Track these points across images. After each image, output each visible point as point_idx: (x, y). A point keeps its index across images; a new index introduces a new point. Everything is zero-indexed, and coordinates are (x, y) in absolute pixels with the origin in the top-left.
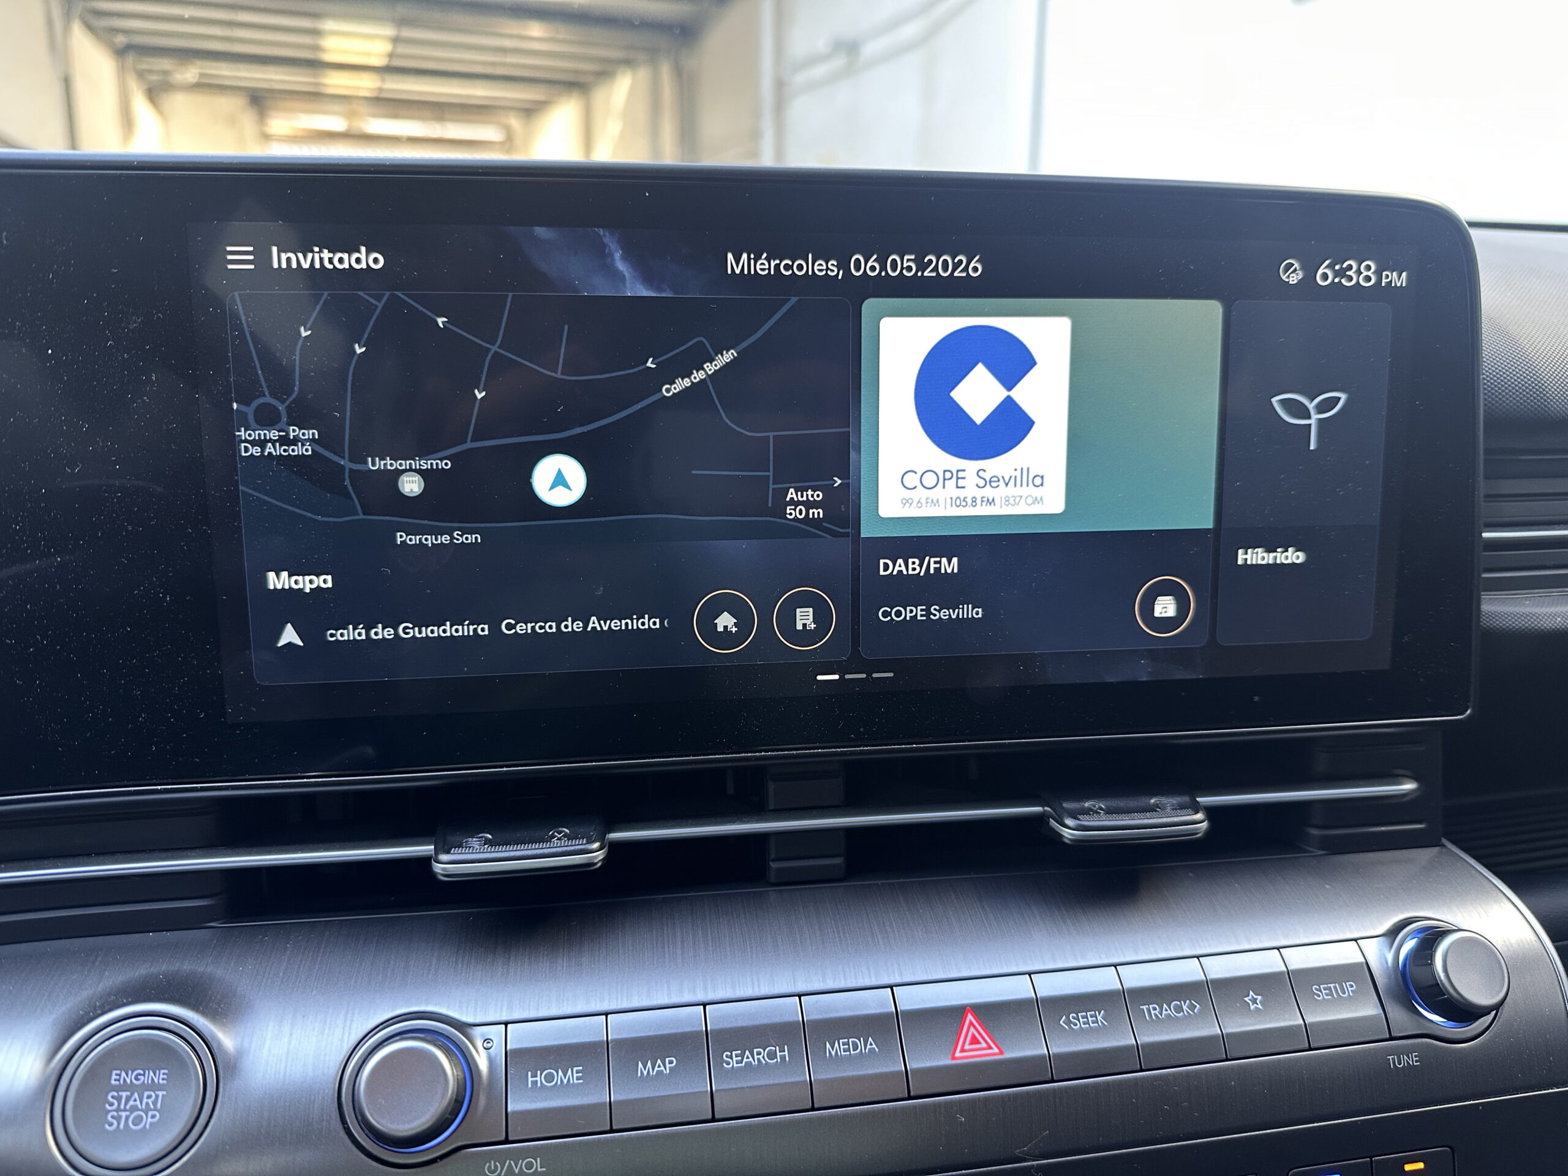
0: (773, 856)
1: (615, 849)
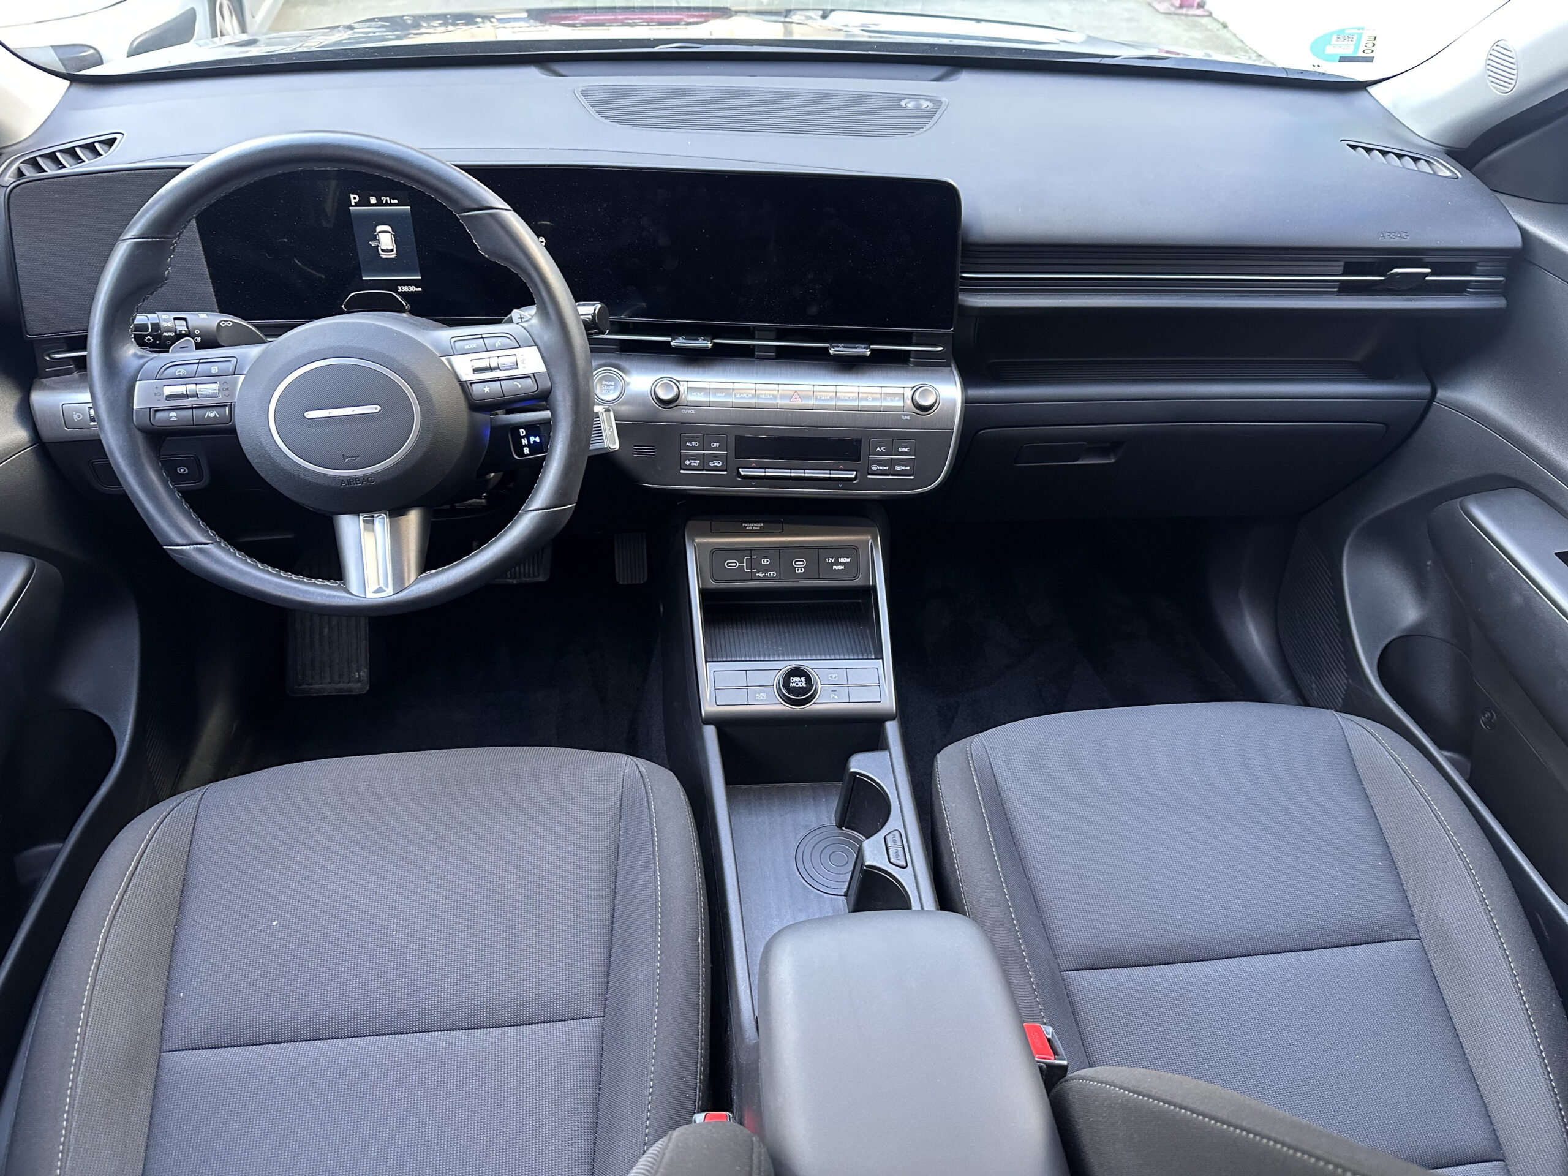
0: (756, 350)
1: (715, 344)
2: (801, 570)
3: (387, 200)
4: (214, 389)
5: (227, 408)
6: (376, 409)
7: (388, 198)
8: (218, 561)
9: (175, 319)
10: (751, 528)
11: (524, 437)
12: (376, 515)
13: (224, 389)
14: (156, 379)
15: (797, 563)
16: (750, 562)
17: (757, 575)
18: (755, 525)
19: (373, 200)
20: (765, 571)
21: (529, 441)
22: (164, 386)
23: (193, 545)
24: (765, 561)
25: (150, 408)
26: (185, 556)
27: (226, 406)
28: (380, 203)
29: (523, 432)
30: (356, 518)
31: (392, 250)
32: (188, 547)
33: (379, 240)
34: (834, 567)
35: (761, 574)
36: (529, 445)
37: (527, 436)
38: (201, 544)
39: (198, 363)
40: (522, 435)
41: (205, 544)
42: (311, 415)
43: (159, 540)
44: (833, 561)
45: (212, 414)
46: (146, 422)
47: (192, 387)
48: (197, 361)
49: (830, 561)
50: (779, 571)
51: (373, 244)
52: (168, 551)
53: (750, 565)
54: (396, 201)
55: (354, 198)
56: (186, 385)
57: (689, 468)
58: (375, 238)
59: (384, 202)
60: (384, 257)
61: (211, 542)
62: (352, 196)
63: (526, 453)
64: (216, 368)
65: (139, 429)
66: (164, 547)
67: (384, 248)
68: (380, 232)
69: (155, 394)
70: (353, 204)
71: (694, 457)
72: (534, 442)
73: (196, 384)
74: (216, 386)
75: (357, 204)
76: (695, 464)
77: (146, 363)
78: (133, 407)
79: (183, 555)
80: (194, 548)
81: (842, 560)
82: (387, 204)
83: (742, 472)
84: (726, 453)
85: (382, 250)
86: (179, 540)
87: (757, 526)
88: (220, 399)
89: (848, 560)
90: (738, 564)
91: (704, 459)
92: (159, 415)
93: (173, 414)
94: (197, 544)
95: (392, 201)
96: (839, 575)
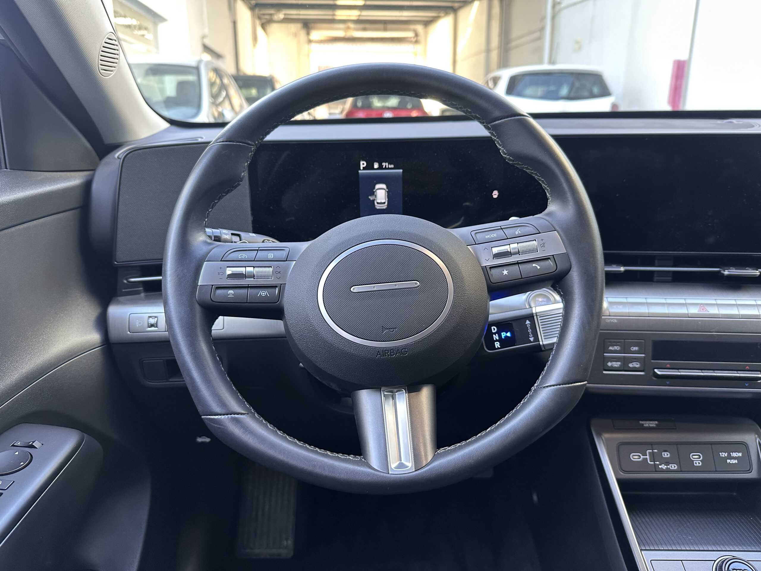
0: (656, 276)
1: (625, 270)
2: (699, 463)
3: (386, 166)
4: (269, 272)
5: (277, 289)
6: (416, 284)
7: (387, 164)
8: (251, 432)
9: (232, 234)
10: (647, 425)
11: (495, 334)
12: (395, 390)
13: (277, 272)
14: (221, 261)
15: (694, 457)
16: (652, 455)
17: (660, 466)
18: (651, 422)
19: (376, 166)
20: (667, 464)
21: (500, 336)
22: (227, 267)
23: (231, 414)
24: (666, 455)
25: (213, 285)
26: (222, 425)
27: (276, 287)
28: (381, 167)
29: (494, 329)
30: (378, 394)
31: (384, 203)
32: (223, 417)
33: (376, 196)
34: (728, 461)
35: (663, 467)
36: (500, 340)
37: (499, 333)
38: (238, 414)
39: (258, 250)
40: (493, 331)
41: (242, 414)
42: (355, 289)
43: (200, 409)
44: (726, 455)
45: (263, 293)
46: (207, 298)
47: (251, 269)
48: (258, 249)
49: (723, 456)
50: (679, 463)
51: (371, 198)
52: (206, 421)
53: (653, 457)
54: (392, 166)
55: (363, 164)
56: (245, 267)
57: (611, 369)
58: (373, 193)
59: (384, 167)
60: (378, 208)
61: (247, 413)
62: (362, 163)
63: (496, 347)
64: (272, 254)
65: (199, 304)
66: (202, 417)
67: (379, 201)
68: (377, 189)
69: (219, 274)
70: (362, 168)
71: (617, 359)
72: (506, 337)
73: (254, 267)
74: (270, 270)
75: (364, 168)
76: (616, 366)
77: (213, 249)
78: (198, 283)
79: (220, 425)
80: (232, 418)
81: (734, 455)
82: (386, 168)
83: (658, 372)
84: (643, 355)
85: (378, 203)
86: (218, 410)
87: (653, 424)
88: (271, 281)
89: (740, 454)
90: (642, 457)
91: (625, 361)
92: (219, 292)
93: (231, 292)
94: (234, 414)
95: (390, 166)
96: (732, 469)
